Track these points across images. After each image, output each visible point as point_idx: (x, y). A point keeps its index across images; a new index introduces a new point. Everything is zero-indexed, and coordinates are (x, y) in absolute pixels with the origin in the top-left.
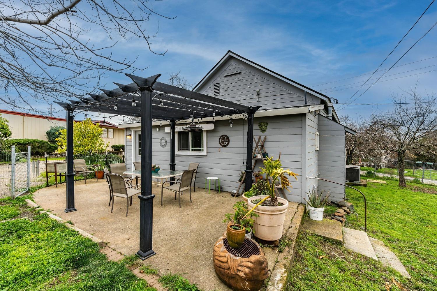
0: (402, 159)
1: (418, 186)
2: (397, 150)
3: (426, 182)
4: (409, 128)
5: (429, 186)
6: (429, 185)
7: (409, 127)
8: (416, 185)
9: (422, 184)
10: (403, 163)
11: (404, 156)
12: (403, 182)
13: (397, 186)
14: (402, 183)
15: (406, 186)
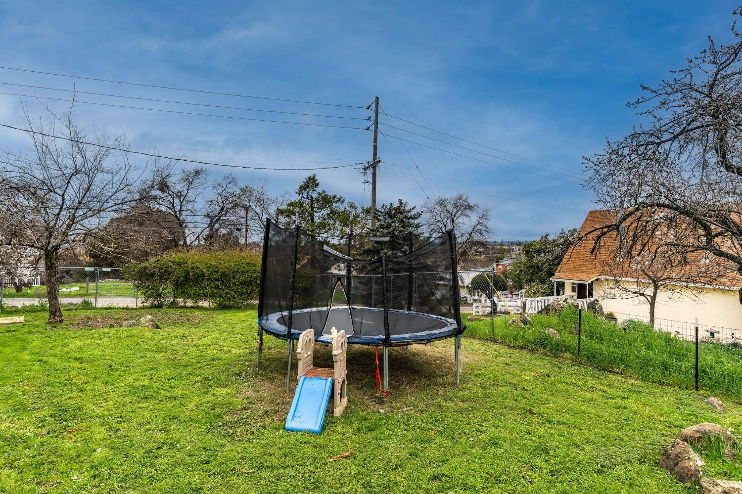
0: (53, 264)
1: (88, 314)
2: (43, 246)
3: (101, 303)
4: (63, 196)
5: (105, 311)
6: (106, 308)
7: (63, 194)
8: (83, 314)
9: (94, 308)
10: (55, 272)
11: (57, 258)
12: (57, 314)
13: (46, 323)
14: (55, 316)
15: (63, 320)
